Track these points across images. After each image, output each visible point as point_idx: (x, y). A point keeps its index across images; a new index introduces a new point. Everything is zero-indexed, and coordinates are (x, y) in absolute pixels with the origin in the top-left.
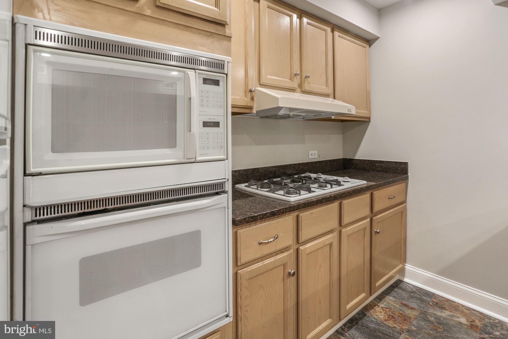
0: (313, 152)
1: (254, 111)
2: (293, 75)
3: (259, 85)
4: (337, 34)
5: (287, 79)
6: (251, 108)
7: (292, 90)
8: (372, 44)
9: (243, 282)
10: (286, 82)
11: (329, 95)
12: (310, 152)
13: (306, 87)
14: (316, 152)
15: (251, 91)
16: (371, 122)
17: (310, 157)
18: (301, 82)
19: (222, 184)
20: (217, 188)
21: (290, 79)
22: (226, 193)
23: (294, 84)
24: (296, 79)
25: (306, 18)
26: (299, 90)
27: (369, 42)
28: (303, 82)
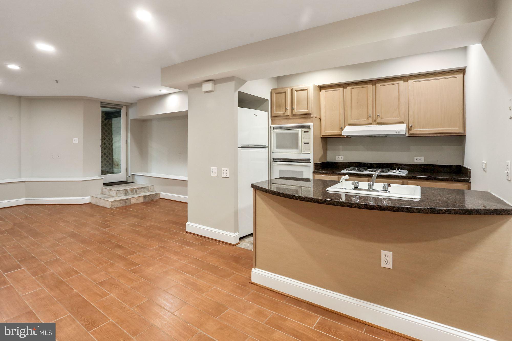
0: (419, 158)
2: (368, 117)
3: (348, 125)
4: (410, 82)
7: (370, 124)
8: (465, 72)
10: (365, 121)
11: (403, 123)
12: (416, 158)
13: (379, 120)
14: (423, 158)
15: (341, 129)
16: (466, 137)
17: (416, 161)
18: (376, 118)
19: (309, 160)
20: (307, 161)
21: (367, 119)
22: (311, 163)
23: (370, 121)
24: (370, 118)
25: (379, 83)
26: (374, 123)
27: (463, 71)
28: (377, 119)
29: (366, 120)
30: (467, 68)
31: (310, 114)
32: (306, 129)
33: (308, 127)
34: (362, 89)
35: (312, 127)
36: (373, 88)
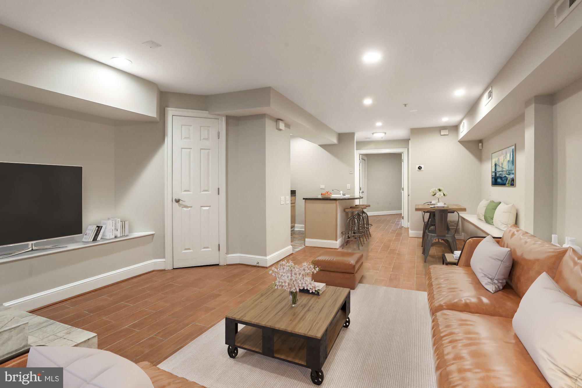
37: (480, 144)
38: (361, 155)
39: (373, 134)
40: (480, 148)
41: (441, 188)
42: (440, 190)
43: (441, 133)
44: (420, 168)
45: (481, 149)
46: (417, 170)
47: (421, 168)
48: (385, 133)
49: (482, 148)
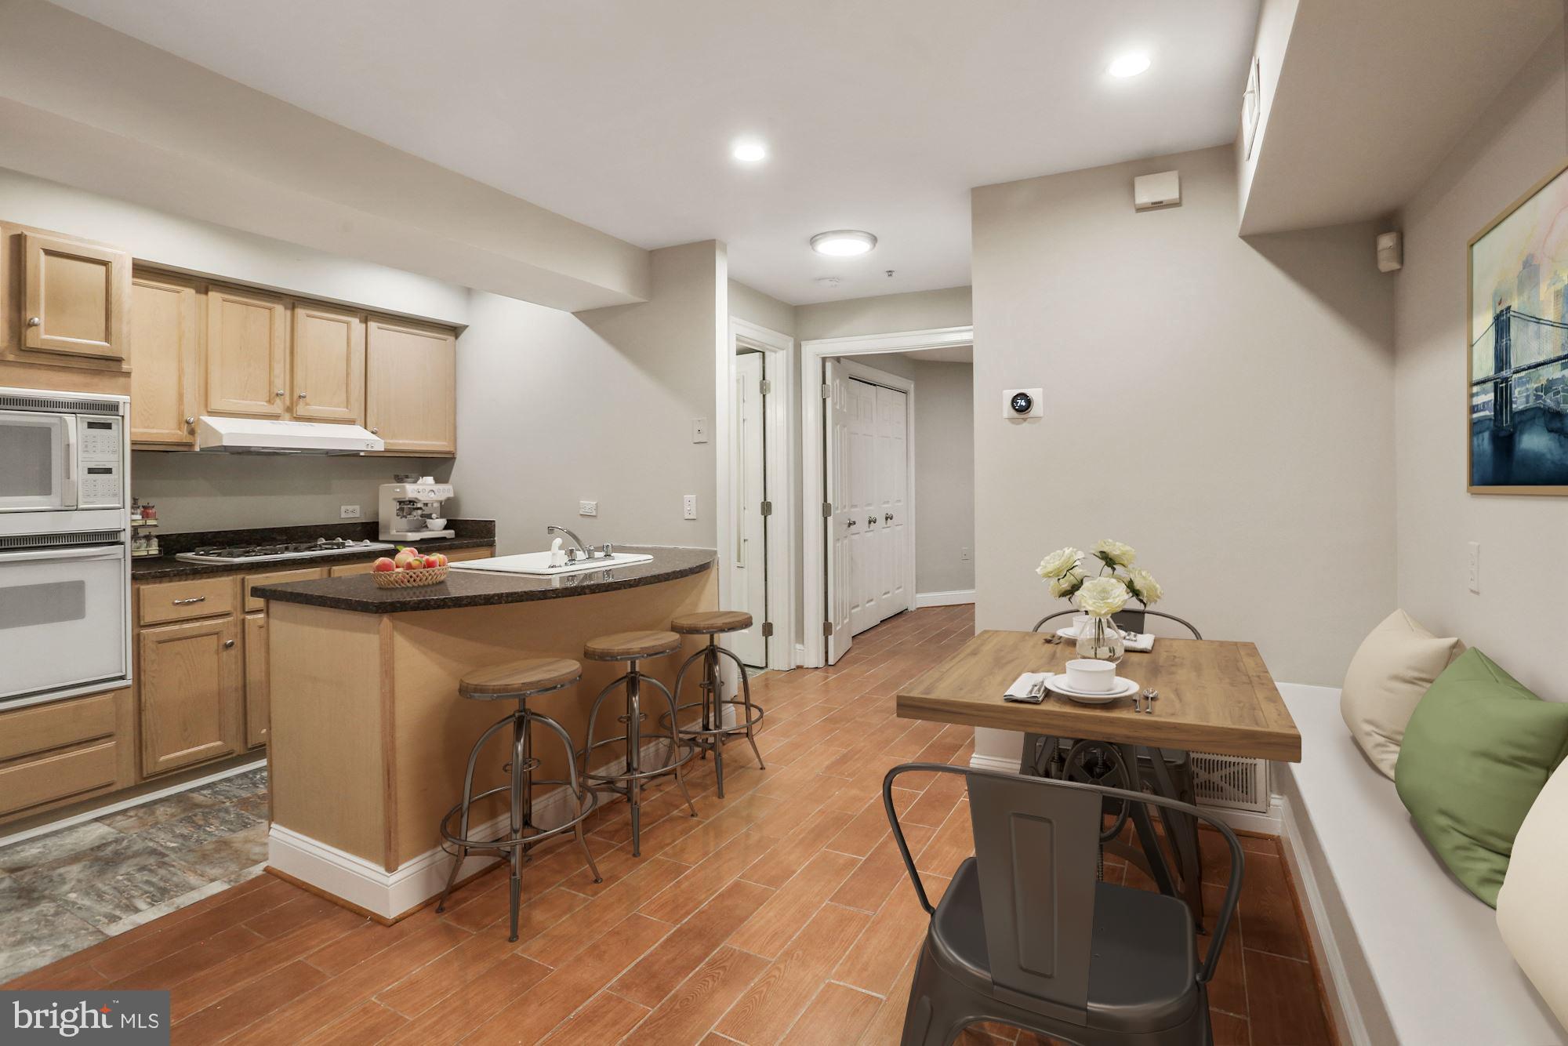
0: (350, 508)
1: (197, 449)
2: (273, 395)
3: (206, 414)
4: (372, 325)
5: (262, 401)
6: (191, 445)
7: (275, 417)
8: (460, 334)
9: (149, 645)
10: (262, 406)
11: (354, 422)
12: (343, 508)
13: (301, 410)
14: (357, 508)
15: (188, 422)
16: (457, 460)
17: (343, 515)
18: (292, 403)
19: (116, 533)
20: (109, 538)
21: (269, 401)
22: (122, 543)
23: (278, 407)
24: (278, 401)
25: (304, 308)
26: (287, 415)
27: (455, 330)
28: (295, 404)
29: (265, 404)
30: (468, 328)
31: (119, 360)
32: (101, 416)
33: (113, 408)
34: (257, 313)
35: (125, 410)
36: (285, 315)
37: (1386, 242)
38: (829, 365)
39: (813, 241)
40: (1387, 264)
41: (1115, 549)
42: (1109, 561)
43: (1134, 196)
44: (1022, 405)
45: (1392, 274)
46: (1005, 415)
47: (1029, 402)
48: (874, 239)
49: (1395, 266)
